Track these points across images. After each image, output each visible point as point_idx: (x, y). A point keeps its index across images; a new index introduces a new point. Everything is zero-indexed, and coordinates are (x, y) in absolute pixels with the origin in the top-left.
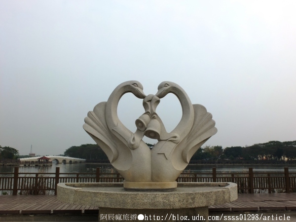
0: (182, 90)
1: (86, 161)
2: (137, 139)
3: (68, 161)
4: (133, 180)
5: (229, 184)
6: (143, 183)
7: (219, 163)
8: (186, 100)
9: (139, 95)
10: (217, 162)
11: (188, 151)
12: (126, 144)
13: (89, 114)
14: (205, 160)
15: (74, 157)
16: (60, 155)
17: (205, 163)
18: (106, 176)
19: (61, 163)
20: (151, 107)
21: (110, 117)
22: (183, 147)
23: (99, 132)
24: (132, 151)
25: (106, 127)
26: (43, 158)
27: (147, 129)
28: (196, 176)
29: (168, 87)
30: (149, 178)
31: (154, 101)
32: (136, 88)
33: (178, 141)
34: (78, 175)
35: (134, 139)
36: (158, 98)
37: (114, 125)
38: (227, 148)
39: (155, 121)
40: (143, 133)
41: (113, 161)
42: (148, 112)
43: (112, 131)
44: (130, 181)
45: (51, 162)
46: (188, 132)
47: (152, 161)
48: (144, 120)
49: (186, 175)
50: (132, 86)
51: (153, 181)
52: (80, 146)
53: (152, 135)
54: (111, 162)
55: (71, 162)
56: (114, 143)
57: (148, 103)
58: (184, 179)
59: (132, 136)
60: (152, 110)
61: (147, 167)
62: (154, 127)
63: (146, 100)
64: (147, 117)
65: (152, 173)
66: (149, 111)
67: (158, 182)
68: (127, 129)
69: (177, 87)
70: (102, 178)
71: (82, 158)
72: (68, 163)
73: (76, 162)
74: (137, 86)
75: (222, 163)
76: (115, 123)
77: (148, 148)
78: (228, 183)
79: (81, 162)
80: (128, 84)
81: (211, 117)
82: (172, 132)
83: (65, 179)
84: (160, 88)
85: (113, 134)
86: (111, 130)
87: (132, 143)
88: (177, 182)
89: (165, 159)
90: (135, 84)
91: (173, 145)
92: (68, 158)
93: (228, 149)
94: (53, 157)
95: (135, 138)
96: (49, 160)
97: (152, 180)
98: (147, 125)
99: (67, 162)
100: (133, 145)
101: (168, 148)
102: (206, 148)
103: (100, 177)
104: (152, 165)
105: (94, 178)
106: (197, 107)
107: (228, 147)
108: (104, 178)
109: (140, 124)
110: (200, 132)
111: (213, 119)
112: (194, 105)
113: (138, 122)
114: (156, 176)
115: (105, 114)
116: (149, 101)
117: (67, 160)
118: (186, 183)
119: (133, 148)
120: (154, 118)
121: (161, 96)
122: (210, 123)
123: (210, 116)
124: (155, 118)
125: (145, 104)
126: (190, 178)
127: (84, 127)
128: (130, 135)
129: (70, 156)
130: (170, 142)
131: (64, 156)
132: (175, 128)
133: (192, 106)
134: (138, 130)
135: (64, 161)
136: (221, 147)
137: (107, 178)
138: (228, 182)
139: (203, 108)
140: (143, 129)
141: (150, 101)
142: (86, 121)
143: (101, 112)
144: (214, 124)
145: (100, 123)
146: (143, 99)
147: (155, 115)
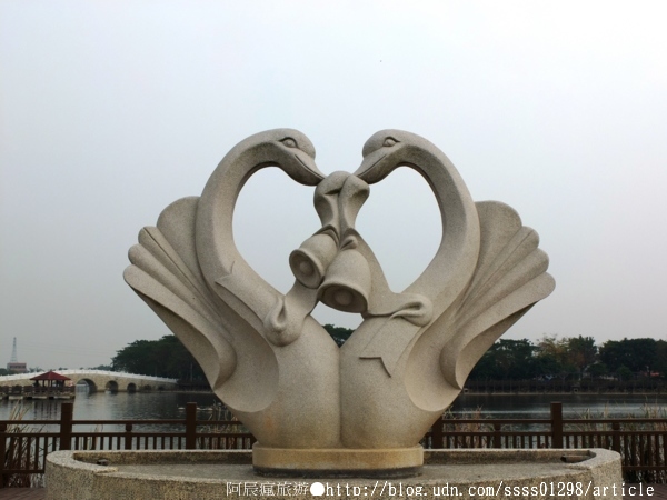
0: (439, 157)
1: (179, 386)
2: (295, 312)
3: (122, 386)
4: (283, 441)
5: (594, 455)
6: (314, 450)
7: (584, 388)
8: (454, 187)
9: (303, 176)
10: (578, 384)
11: (461, 348)
12: (257, 327)
13: (144, 236)
14: (540, 379)
15: (142, 374)
16: (101, 368)
17: (542, 388)
18: (216, 430)
19: (103, 392)
20: (340, 211)
21: (210, 243)
22: (443, 336)
23: (174, 291)
24: (277, 351)
25: (198, 275)
26: (50, 376)
27: (327, 282)
28: (498, 428)
29: (397, 147)
30: (332, 433)
31: (348, 194)
32: (293, 151)
33: (425, 320)
34: (129, 424)
35: (283, 312)
36: (363, 184)
37: (222, 271)
38: (610, 342)
39: (353, 258)
40: (315, 293)
41: (220, 383)
42: (331, 228)
43: (215, 289)
44: (274, 446)
45: (73, 389)
46: (460, 289)
47: (341, 383)
48: (317, 252)
49: (469, 425)
50: (280, 145)
51: (346, 446)
52: (161, 341)
53: (342, 299)
54: (212, 384)
55: (131, 388)
56: (223, 326)
57: (332, 200)
58: (460, 439)
59: (277, 301)
60: (342, 221)
61: (324, 400)
62: (349, 272)
63: (324, 187)
64: (326, 242)
65: (342, 418)
66: (334, 223)
67: (361, 447)
68: (264, 282)
69: (422, 146)
70: (203, 436)
71: (165, 376)
72: (123, 391)
73: (147, 388)
74: (297, 146)
75: (593, 389)
76: (225, 262)
77: (329, 342)
78: (593, 450)
79: (161, 388)
80: (266, 139)
81: (536, 242)
82: (407, 290)
83: (90, 439)
84: (368, 150)
85: (218, 298)
86: (212, 284)
87: (278, 325)
88: (426, 447)
89: (381, 374)
90: (288, 139)
91: (411, 331)
92: (124, 376)
93: (612, 347)
94: (79, 372)
95: (287, 309)
96: (67, 383)
97: (343, 441)
98: (327, 270)
99: (120, 388)
100: (279, 332)
101: (393, 340)
102: (544, 344)
103: (200, 431)
104: (341, 393)
105: (180, 436)
106: (488, 210)
107: (613, 340)
108: (211, 436)
109: (303, 266)
110: (498, 289)
111: (540, 247)
112: (480, 205)
113: (298, 260)
114: (354, 427)
115: (194, 235)
116: (332, 193)
117: (119, 383)
118: (469, 450)
119: (281, 340)
120: (349, 245)
121: (374, 175)
122: (532, 262)
123: (532, 240)
124: (353, 247)
125: (320, 204)
126: (480, 435)
127: (126, 276)
128: (270, 300)
129: (130, 372)
130: (400, 323)
131: (113, 370)
132: (420, 279)
133: (474, 207)
134: (299, 284)
135: (113, 386)
136: (592, 341)
137: (219, 436)
138: (592, 447)
139: (511, 215)
140: (314, 282)
141: (337, 192)
142: (133, 259)
143: (181, 230)
144: (545, 263)
145: (179, 262)
146: (314, 187)
147: (352, 237)
